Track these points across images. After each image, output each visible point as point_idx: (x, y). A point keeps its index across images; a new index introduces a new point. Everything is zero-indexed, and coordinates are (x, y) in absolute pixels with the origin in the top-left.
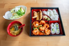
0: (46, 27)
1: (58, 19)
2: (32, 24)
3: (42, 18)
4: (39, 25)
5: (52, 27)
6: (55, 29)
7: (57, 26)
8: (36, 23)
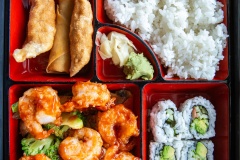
0: (111, 134)
1: (221, 63)
2: (13, 108)
3: (86, 58)
4: (65, 115)
5: (161, 135)
6: (179, 145)
7: (202, 125)
8: (37, 105)
